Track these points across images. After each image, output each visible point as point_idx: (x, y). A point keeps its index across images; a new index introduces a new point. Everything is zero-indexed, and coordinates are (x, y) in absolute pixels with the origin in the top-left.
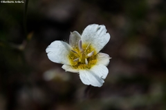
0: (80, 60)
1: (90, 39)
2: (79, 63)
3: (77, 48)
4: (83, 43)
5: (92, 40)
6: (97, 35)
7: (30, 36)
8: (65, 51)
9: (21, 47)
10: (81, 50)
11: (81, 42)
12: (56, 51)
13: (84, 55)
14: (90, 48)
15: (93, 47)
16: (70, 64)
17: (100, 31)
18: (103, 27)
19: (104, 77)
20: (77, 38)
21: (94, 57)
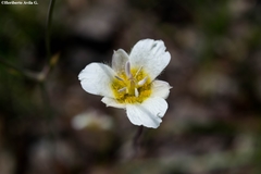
0: (127, 92)
1: (142, 61)
2: (126, 95)
3: (123, 73)
4: (132, 67)
5: (145, 62)
6: (151, 54)
7: (54, 60)
8: (106, 78)
9: (41, 76)
10: (129, 76)
11: (129, 65)
12: (93, 78)
13: (133, 83)
14: (141, 74)
15: (146, 71)
16: (114, 96)
17: (155, 49)
18: (160, 43)
19: (162, 115)
20: (123, 59)
21: (148, 86)
